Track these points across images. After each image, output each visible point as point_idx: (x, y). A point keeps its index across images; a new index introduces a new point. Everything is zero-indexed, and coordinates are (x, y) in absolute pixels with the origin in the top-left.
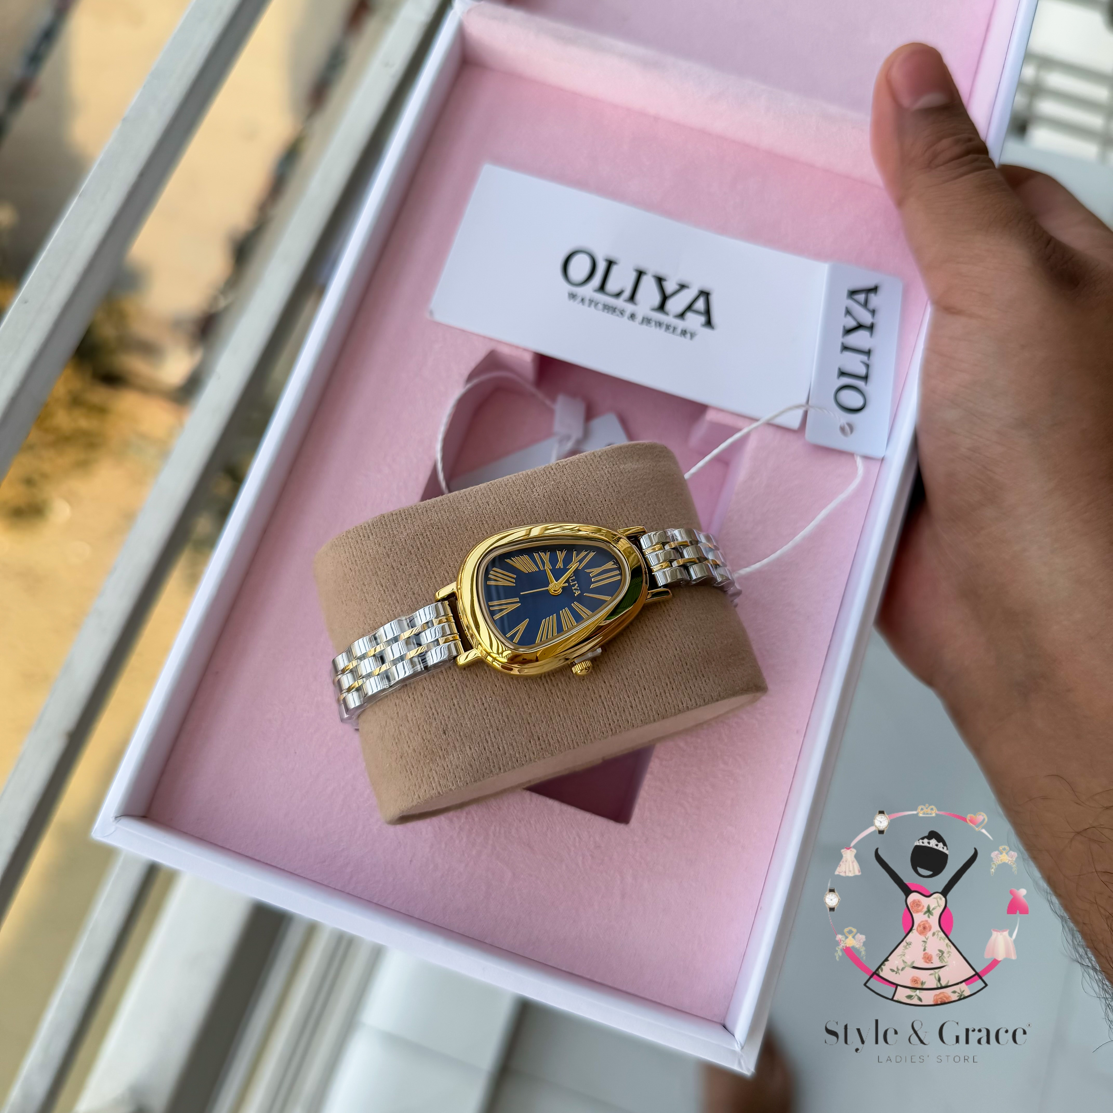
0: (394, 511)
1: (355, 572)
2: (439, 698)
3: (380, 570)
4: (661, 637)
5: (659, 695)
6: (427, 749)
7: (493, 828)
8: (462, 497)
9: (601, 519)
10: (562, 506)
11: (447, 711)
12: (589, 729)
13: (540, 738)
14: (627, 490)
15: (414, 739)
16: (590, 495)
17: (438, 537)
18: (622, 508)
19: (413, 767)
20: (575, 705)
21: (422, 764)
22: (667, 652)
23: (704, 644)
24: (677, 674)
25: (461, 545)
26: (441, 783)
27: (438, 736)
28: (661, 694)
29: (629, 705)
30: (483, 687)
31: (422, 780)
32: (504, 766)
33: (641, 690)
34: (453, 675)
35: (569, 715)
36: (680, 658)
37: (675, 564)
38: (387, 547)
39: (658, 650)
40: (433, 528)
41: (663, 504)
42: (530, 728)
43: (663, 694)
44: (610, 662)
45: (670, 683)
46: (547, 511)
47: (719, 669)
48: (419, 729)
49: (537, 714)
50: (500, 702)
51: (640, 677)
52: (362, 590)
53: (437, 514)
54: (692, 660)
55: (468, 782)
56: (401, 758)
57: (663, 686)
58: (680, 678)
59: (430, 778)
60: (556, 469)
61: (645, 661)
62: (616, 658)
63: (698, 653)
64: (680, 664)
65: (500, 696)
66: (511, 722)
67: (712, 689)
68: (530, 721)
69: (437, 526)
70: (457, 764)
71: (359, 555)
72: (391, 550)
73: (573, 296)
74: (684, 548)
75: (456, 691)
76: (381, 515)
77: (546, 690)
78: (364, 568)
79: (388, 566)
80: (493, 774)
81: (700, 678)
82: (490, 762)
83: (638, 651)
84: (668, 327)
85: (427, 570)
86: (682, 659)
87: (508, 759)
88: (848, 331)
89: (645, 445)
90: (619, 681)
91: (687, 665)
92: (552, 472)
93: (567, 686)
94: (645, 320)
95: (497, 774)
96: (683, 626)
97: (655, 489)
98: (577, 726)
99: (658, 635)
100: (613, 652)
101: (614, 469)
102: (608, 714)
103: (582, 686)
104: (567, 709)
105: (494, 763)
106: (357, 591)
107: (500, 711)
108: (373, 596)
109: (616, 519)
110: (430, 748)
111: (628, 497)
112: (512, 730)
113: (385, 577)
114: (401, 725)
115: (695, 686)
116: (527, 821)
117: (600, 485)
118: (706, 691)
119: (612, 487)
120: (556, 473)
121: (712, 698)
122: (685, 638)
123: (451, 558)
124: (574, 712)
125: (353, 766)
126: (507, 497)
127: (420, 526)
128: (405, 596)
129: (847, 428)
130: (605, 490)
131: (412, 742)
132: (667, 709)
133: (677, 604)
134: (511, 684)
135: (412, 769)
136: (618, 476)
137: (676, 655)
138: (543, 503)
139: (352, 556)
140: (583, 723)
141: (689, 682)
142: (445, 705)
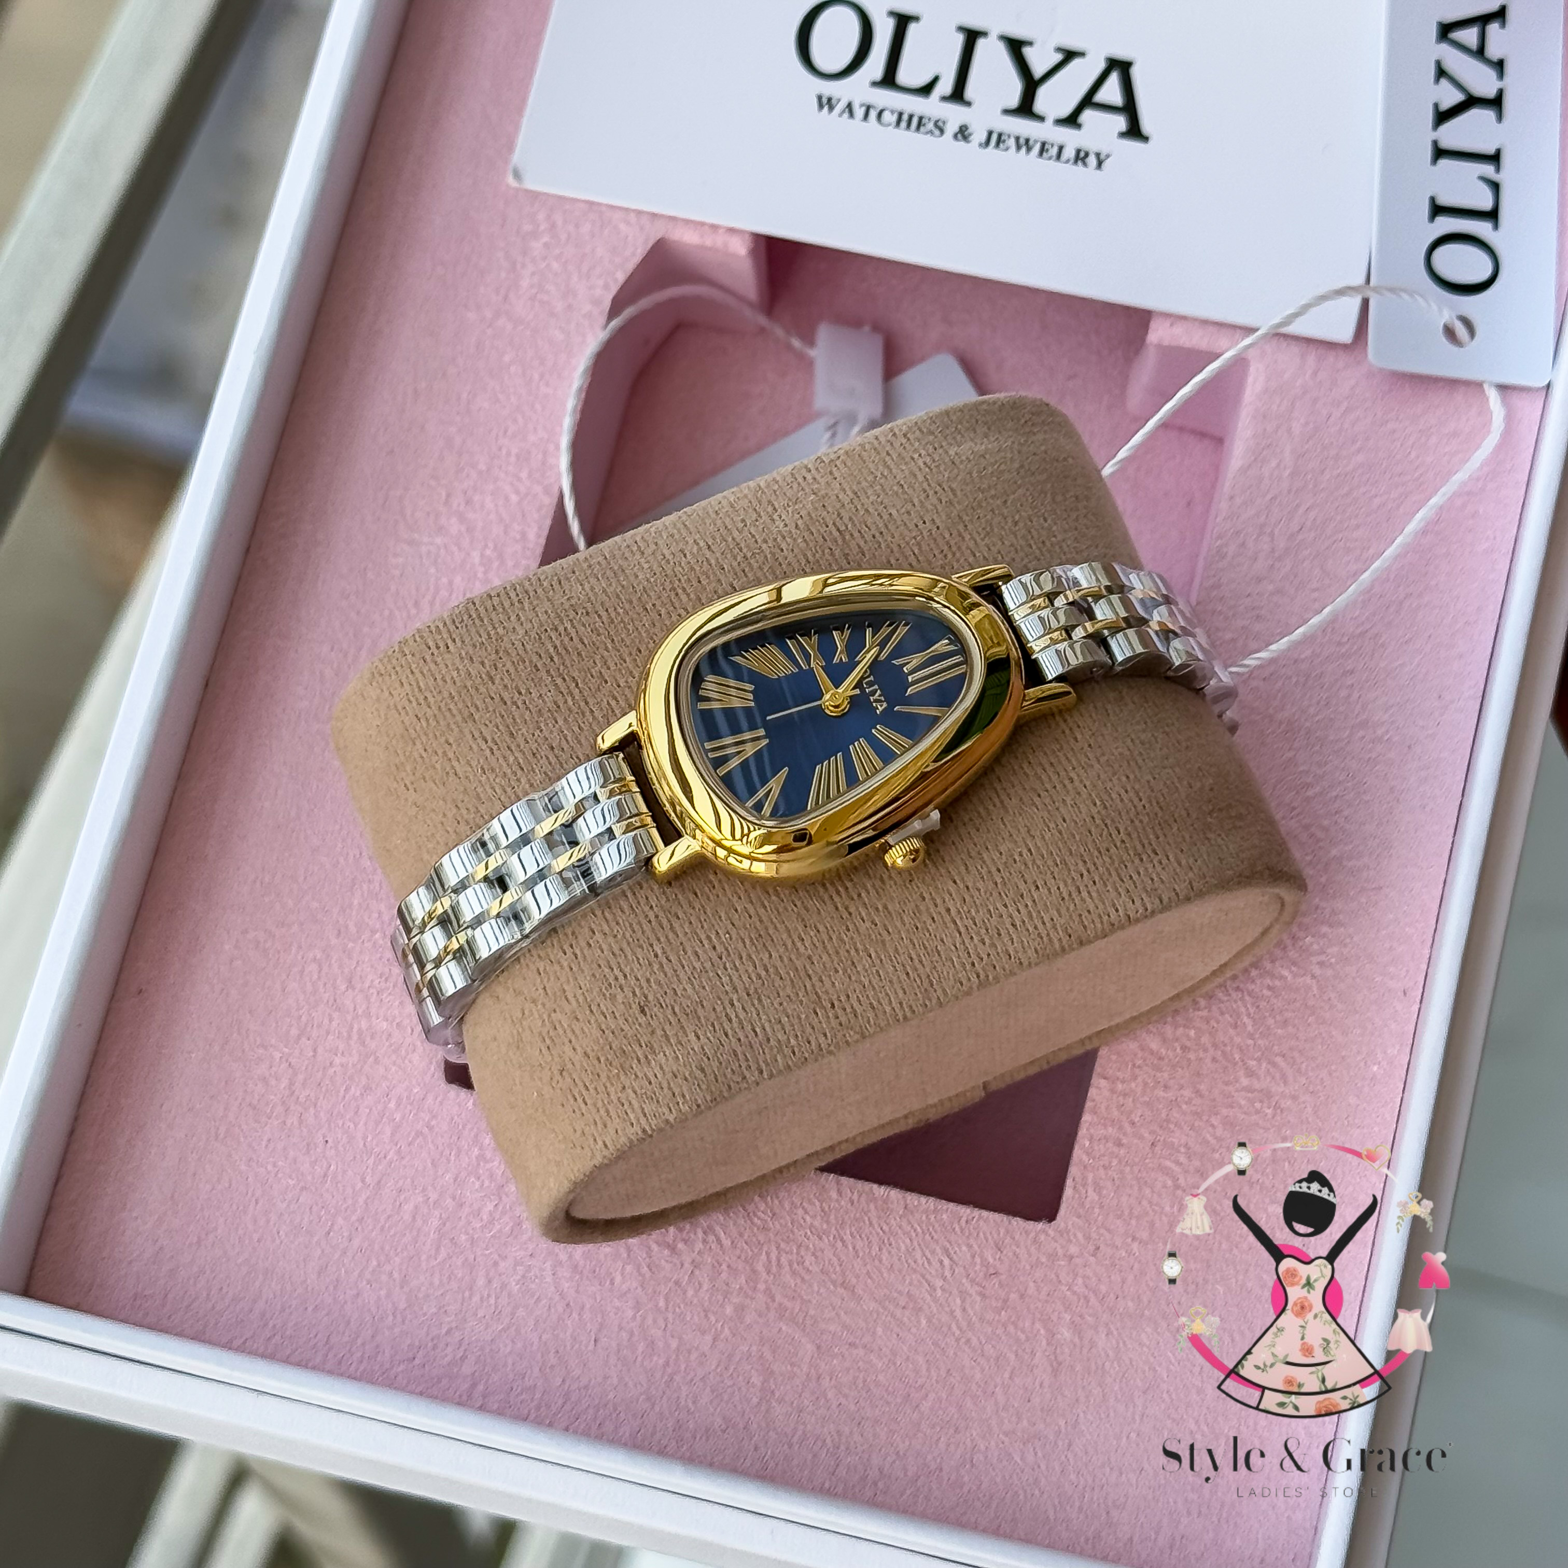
0: (492, 589)
1: (427, 720)
2: (625, 946)
3: (478, 709)
4: (1061, 782)
5: (1067, 898)
6: (611, 1048)
7: (763, 1257)
8: (628, 546)
10: (836, 542)
11: (644, 968)
12: (931, 978)
13: (836, 1003)
14: (967, 497)
15: (584, 1033)
16: (890, 514)
17: (589, 630)
18: (960, 535)
19: (587, 1089)
20: (899, 932)
21: (604, 1080)
22: (1076, 810)
23: (1152, 791)
24: (1100, 852)
25: (636, 641)
26: (646, 1110)
27: (630, 1020)
28: (1070, 895)
29: (1008, 922)
30: (711, 915)
31: (607, 1112)
32: (767, 1065)
33: (1030, 891)
34: (647, 898)
35: (888, 953)
36: (1103, 821)
37: (1078, 633)
38: (486, 661)
39: (1057, 809)
40: (577, 614)
41: (1045, 520)
42: (813, 985)
43: (1074, 895)
45: (1088, 871)
46: (805, 555)
47: (1187, 837)
48: (591, 1011)
49: (825, 958)
50: (747, 942)
51: (1026, 864)
52: (445, 753)
53: (581, 585)
54: (1129, 822)
55: (700, 1102)
56: (561, 1074)
57: (1073, 879)
58: (1107, 859)
59: (623, 1105)
60: (817, 469)
61: (1033, 833)
63: (1140, 808)
64: (1105, 833)
65: (746, 929)
66: (772, 976)
67: (1176, 877)
68: (811, 972)
69: (585, 608)
70: (675, 1069)
71: (430, 685)
72: (495, 665)
73: (826, 103)
74: (1094, 601)
75: (657, 928)
77: (837, 908)
78: (444, 709)
79: (492, 698)
81: (1149, 856)
82: (739, 1060)
83: (1017, 815)
84: (1044, 148)
85: (573, 698)
86: (1108, 822)
87: (775, 1051)
88: (1442, 117)
89: (1000, 403)
90: (983, 877)
91: (1119, 833)
92: (809, 477)
93: (880, 896)
94: (993, 137)
95: (758, 1084)
96: (1106, 758)
97: (1027, 490)
98: (908, 974)
100: (966, 819)
101: (937, 458)
102: (967, 944)
103: (910, 894)
104: (883, 942)
105: (747, 1060)
106: (435, 758)
107: (749, 957)
108: (468, 763)
109: (950, 556)
110: (616, 1046)
111: (970, 511)
112: (778, 994)
113: (491, 722)
114: (555, 1011)
115: (1139, 873)
116: (834, 1236)
117: (910, 491)
118: (1163, 882)
119: (936, 493)
120: (818, 477)
121: (1177, 894)
122: (1111, 780)
123: (620, 670)
124: (899, 947)
125: (453, 1158)
126: (721, 535)
127: (550, 612)
128: (534, 754)
129: (1461, 330)
130: (921, 502)
131: (580, 1038)
132: (1086, 923)
133: (1091, 716)
134: (766, 903)
135: (584, 1092)
136: (945, 471)
137: (1096, 816)
138: (795, 540)
139: (416, 690)
140: (919, 966)
141: (1126, 866)
142: (638, 959)
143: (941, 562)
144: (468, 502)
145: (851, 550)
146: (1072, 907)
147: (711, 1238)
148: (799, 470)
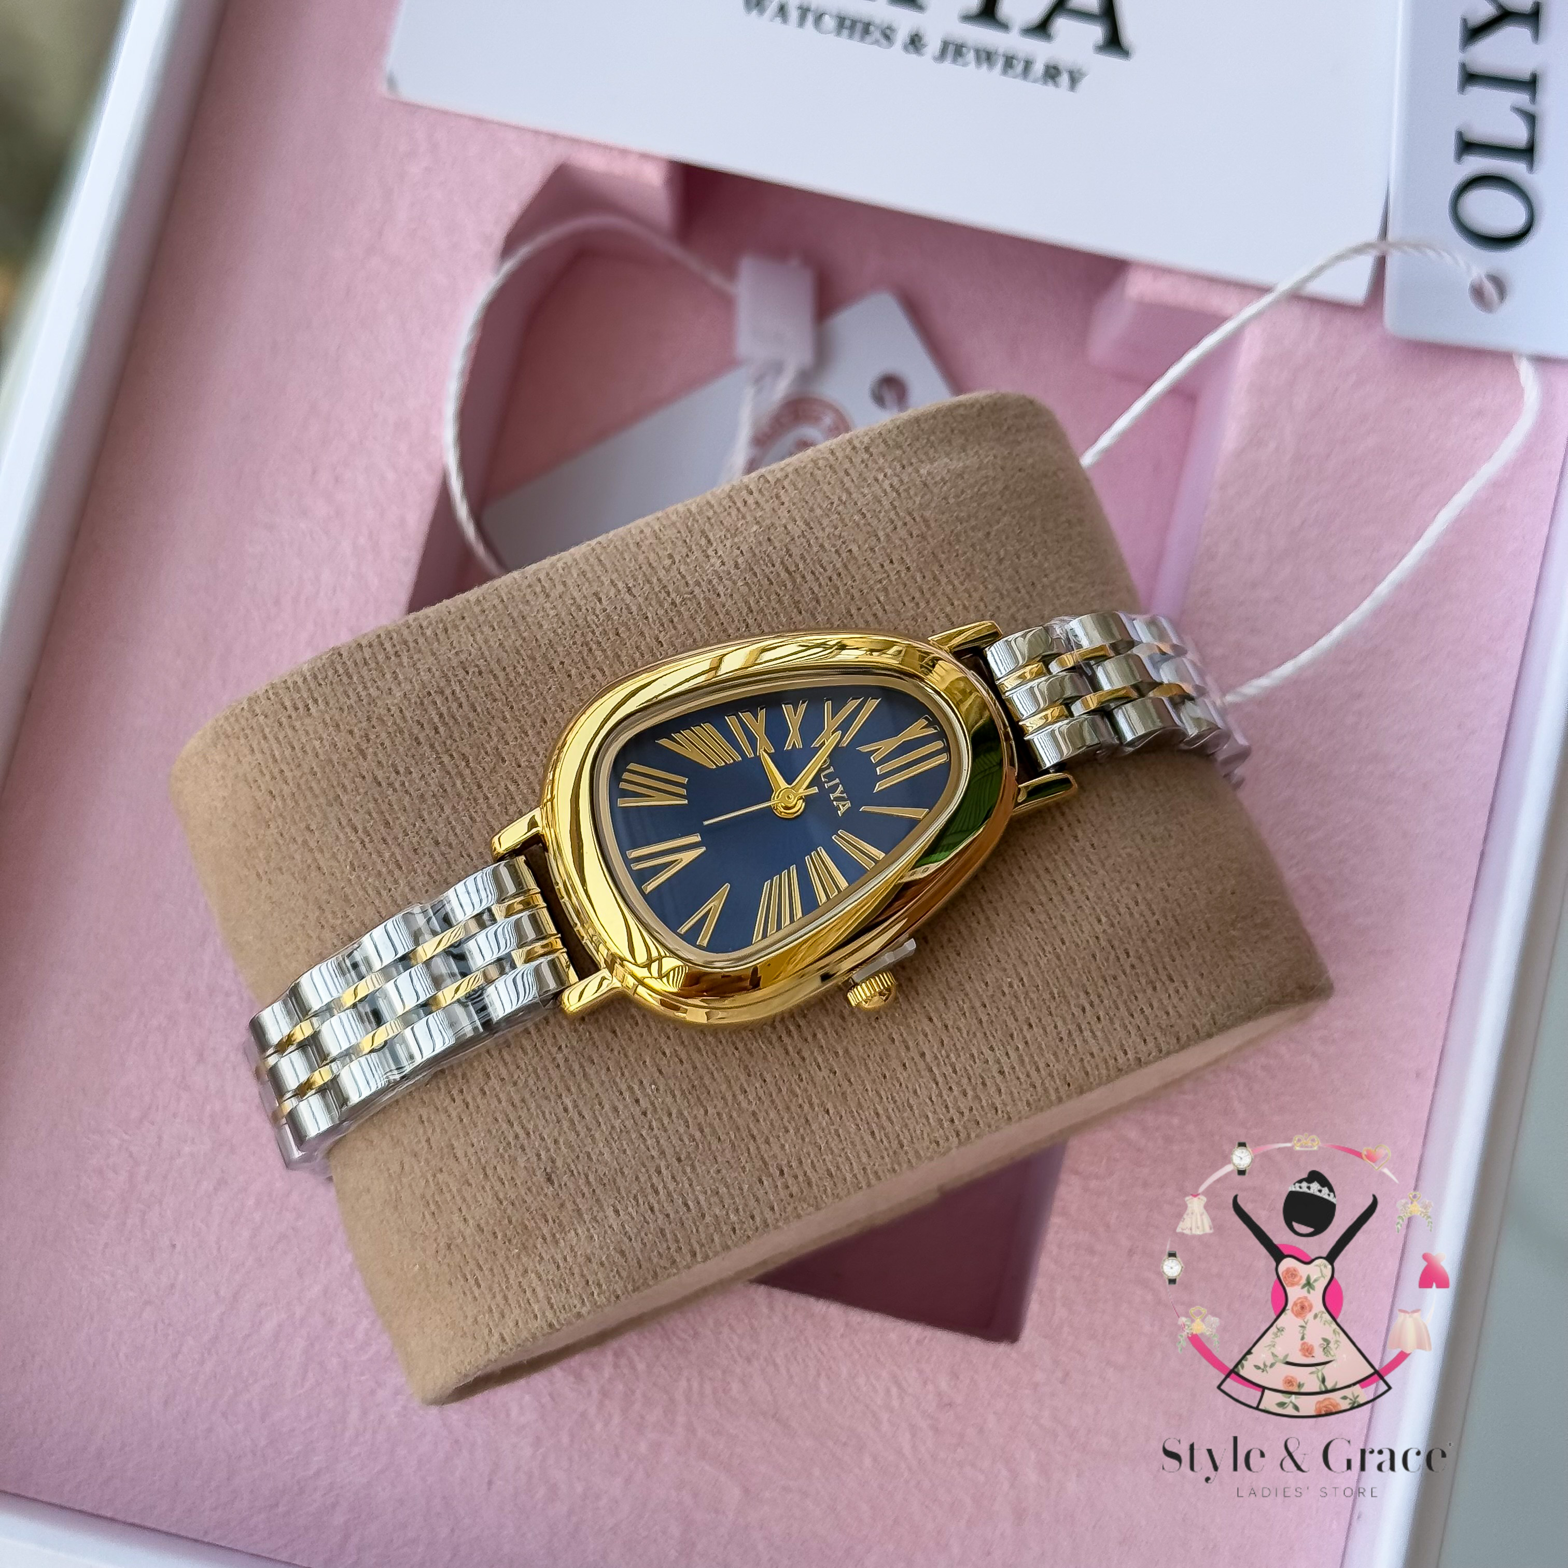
0: (364, 636)
1: (284, 799)
2: (527, 1096)
3: (345, 791)
4: (1060, 893)
5: (1065, 1038)
6: (510, 1222)
7: (683, 1383)
8: (530, 586)
9: (884, 610)
10: (785, 586)
11: (551, 1125)
12: (902, 1137)
13: (785, 1170)
14: (943, 529)
15: (477, 1201)
16: (850, 551)
17: (483, 695)
18: (934, 578)
19: (481, 1269)
20: (863, 1082)
21: (502, 1261)
22: (1077, 929)
23: (1167, 901)
25: (542, 711)
26: (553, 1301)
27: (534, 1190)
28: (1070, 1035)
29: (995, 1069)
30: (633, 1060)
31: (506, 1298)
32: (702, 1245)
33: (1021, 1030)
34: (554, 1037)
35: (849, 1107)
36: (1110, 942)
37: (1078, 709)
38: (356, 730)
39: (1055, 927)
40: (467, 673)
41: (1035, 555)
42: (758, 1148)
43: (1075, 1034)
44: (940, 968)
45: (1092, 1004)
46: (747, 602)
47: (1208, 958)
48: (486, 1175)
49: (773, 1114)
50: (678, 1093)
51: (1016, 997)
52: (305, 842)
53: (473, 635)
54: (1140, 942)
55: (619, 1293)
56: (449, 1248)
57: (1073, 1014)
58: (1115, 991)
59: (525, 1292)
60: (760, 491)
61: (1025, 958)
62: (953, 956)
64: (1112, 956)
65: (676, 1077)
66: (709, 1138)
67: (1196, 1010)
68: (755, 1132)
69: (477, 666)
70: (589, 1251)
71: (288, 756)
72: (367, 735)
73: (755, 4)
74: (1098, 664)
75: (567, 1074)
76: (333, 649)
77: (787, 1053)
78: (304, 787)
79: (364, 777)
80: (678, 1269)
81: (1164, 983)
82: (667, 1241)
83: (1006, 935)
84: (1009, 62)
85: (463, 781)
86: (1116, 943)
87: (712, 1229)
88: (1475, 33)
89: (978, 406)
90: (964, 1014)
91: (1128, 956)
92: (751, 501)
93: (840, 1037)
94: (951, 49)
95: (688, 1264)
96: (1111, 861)
97: (1014, 517)
98: (873, 1133)
99: (1050, 887)
100: (945, 944)
101: (906, 479)
102: (945, 1097)
103: (877, 1035)
104: (844, 1093)
105: (677, 1241)
106: (293, 847)
107: (680, 1113)
108: (334, 856)
109: (922, 605)
110: (517, 1221)
111: (946, 547)
112: (715, 1158)
113: (361, 806)
114: (441, 1170)
115: (1151, 1006)
116: (766, 1359)
117: (874, 522)
118: (1180, 1016)
119: (905, 524)
120: (762, 501)
121: (1197, 1032)
122: (1119, 890)
123: (521, 745)
124: (862, 1100)
125: (322, 1266)
126: (645, 575)
127: (434, 670)
128: (415, 850)
129: (1490, 289)
130: (887, 535)
131: (473, 1208)
132: (1089, 1069)
133: (1093, 807)
134: (701, 1044)
135: (478, 1273)
136: (916, 495)
137: (1101, 936)
138: (735, 583)
139: (270, 760)
140: (886, 1123)
141: (1136, 997)
142: (543, 1113)
143: (912, 612)
144: (337, 480)
145: (802, 596)
146: (1071, 1051)
147: (623, 1361)
148: (739, 490)
